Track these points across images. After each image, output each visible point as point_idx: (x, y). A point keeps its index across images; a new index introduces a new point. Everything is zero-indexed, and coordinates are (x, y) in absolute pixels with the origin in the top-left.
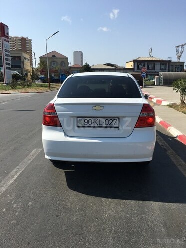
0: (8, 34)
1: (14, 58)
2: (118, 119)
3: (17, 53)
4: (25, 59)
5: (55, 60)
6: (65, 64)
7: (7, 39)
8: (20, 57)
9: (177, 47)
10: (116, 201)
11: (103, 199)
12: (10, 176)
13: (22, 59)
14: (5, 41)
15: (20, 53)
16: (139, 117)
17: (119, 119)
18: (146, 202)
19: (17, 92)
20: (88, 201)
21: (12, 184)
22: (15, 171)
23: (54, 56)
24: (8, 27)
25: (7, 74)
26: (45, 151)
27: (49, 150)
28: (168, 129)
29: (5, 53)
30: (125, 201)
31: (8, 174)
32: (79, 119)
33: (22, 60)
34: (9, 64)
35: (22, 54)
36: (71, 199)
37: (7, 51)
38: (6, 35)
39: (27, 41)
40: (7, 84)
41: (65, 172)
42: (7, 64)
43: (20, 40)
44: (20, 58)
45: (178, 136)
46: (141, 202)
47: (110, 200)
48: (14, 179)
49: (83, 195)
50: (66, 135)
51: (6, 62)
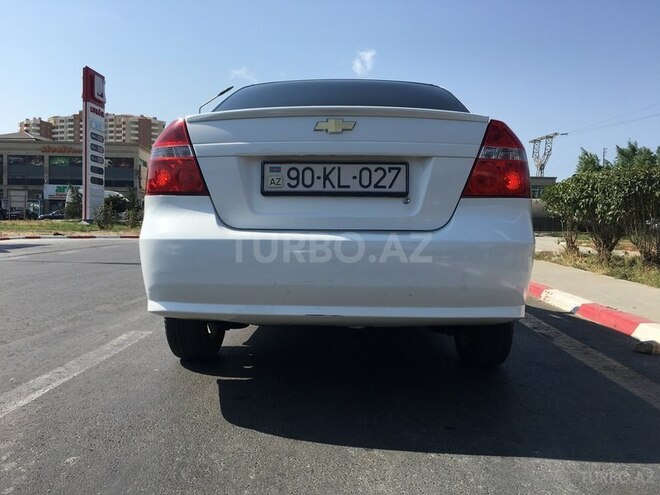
0: (102, 96)
1: (116, 162)
2: (403, 167)
3: (123, 148)
4: (145, 164)
7: (97, 108)
8: (132, 159)
9: (535, 141)
10: (400, 455)
11: (352, 451)
12: (23, 388)
13: (137, 164)
14: (94, 111)
15: (133, 149)
16: (477, 160)
17: (406, 164)
18: (516, 459)
19: (112, 234)
20: (292, 454)
21: (24, 409)
22: (46, 376)
24: (103, 78)
25: (93, 196)
26: (147, 282)
27: (159, 276)
28: (543, 295)
29: (91, 141)
30: (433, 455)
31: (19, 383)
32: (267, 167)
33: (136, 167)
34: (100, 171)
35: (137, 152)
36: (228, 449)
37: (95, 136)
38: (97, 97)
39: (154, 125)
40: (90, 221)
41: (219, 381)
42: (94, 169)
43: (137, 123)
44: (130, 161)
45: (576, 309)
46: (497, 460)
47: (376, 452)
48: (36, 395)
49: (276, 438)
50: (222, 222)
51: (91, 163)
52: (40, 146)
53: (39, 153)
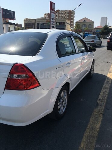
0: (54, 8)
1: (61, 23)
3: (62, 20)
4: (67, 23)
5: (85, 23)
6: (91, 25)
8: (64, 22)
14: (52, 12)
15: (65, 20)
23: (84, 21)
24: (54, 4)
29: (52, 20)
33: (65, 24)
39: (72, 12)
43: (68, 12)
51: (52, 26)
52: (46, 20)
53: (45, 22)
